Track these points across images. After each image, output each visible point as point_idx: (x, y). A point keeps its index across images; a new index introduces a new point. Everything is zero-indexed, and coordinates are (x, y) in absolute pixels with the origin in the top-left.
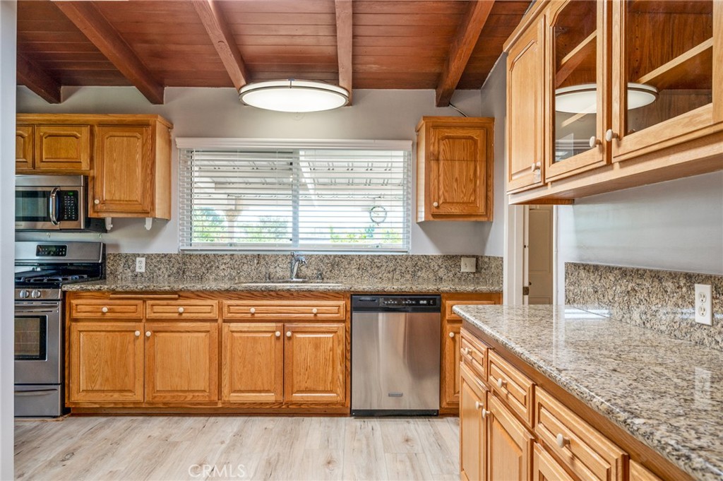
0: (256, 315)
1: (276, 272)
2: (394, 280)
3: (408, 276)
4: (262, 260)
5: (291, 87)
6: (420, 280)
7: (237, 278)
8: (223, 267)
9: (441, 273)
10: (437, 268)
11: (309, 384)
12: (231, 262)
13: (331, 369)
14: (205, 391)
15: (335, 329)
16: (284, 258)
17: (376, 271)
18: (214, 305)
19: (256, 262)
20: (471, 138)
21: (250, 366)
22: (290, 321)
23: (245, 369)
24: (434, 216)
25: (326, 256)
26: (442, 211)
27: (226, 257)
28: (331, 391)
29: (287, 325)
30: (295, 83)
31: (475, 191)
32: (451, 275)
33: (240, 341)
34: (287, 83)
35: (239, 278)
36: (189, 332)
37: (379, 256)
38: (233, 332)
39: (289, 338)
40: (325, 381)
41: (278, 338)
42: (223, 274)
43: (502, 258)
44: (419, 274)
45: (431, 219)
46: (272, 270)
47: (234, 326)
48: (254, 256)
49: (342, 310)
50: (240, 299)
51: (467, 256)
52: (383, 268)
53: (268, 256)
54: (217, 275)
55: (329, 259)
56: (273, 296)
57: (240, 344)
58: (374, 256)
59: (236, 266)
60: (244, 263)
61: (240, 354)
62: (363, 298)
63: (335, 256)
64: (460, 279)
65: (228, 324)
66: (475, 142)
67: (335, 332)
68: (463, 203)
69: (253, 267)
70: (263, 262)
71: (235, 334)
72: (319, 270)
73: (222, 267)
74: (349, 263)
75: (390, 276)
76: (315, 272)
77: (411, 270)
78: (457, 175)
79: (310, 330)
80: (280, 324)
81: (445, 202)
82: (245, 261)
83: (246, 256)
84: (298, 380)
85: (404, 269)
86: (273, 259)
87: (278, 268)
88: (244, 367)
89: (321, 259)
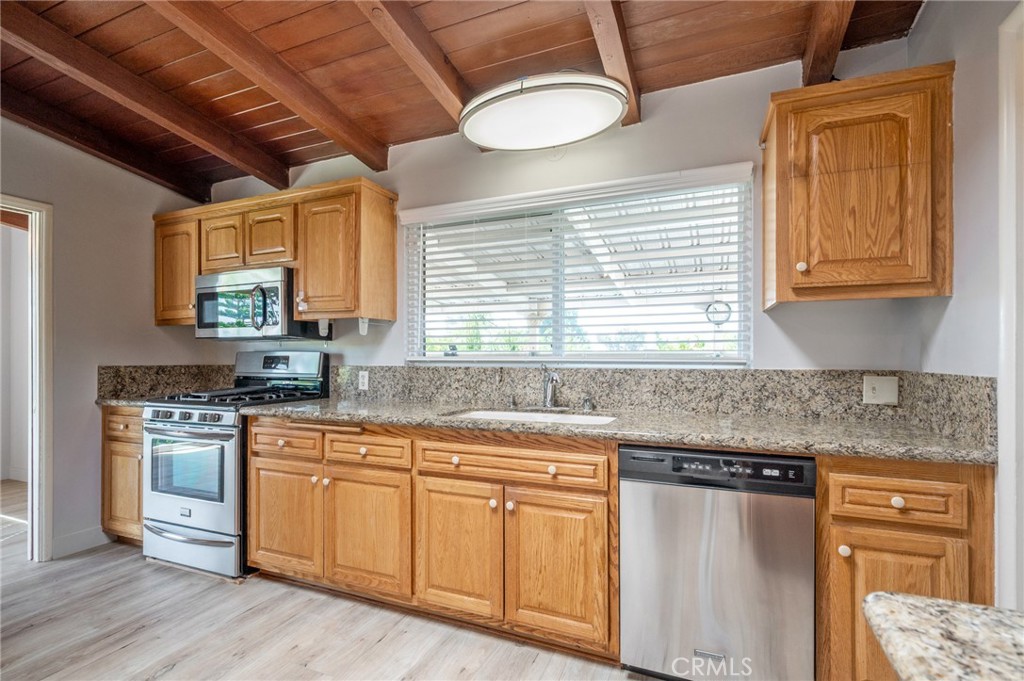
0: (462, 468)
1: (526, 394)
2: (719, 414)
3: (747, 408)
4: (506, 376)
5: (522, 91)
6: (772, 416)
7: (473, 402)
8: (456, 385)
9: (818, 403)
10: (808, 394)
11: (545, 598)
12: (466, 379)
13: (582, 578)
14: (393, 577)
15: (589, 507)
16: (537, 373)
17: (685, 397)
18: (405, 446)
19: (498, 378)
20: (890, 117)
21: (453, 549)
22: (514, 483)
23: (447, 553)
24: (799, 291)
25: (600, 370)
26: (817, 280)
27: (460, 371)
28: (582, 619)
29: (509, 489)
30: (529, 83)
31: (901, 231)
32: (839, 408)
33: (440, 508)
34: (515, 86)
35: (476, 402)
36: (374, 484)
37: (691, 371)
38: (430, 491)
39: (513, 512)
40: (572, 599)
41: (495, 510)
42: (455, 396)
44: (770, 404)
45: (792, 297)
46: (519, 391)
47: (431, 482)
48: (495, 370)
49: (602, 472)
51: (878, 373)
52: (698, 393)
53: (514, 370)
54: (449, 397)
55: (604, 376)
56: (488, 438)
57: (440, 512)
58: (682, 371)
59: (472, 385)
60: (482, 381)
61: (440, 527)
62: (639, 453)
63: (615, 371)
64: (860, 417)
65: (424, 477)
66: (902, 125)
67: (590, 512)
68: (870, 259)
69: (494, 387)
70: (507, 379)
71: (433, 495)
72: (588, 393)
73: (454, 386)
74: (638, 383)
75: (712, 406)
76: (583, 395)
77: (752, 397)
78: (853, 200)
79: (545, 502)
80: (498, 487)
81: (824, 261)
82: (484, 378)
83: (485, 370)
84: (527, 588)
85: (738, 395)
86: (521, 375)
87: (528, 388)
88: (445, 550)
89: (593, 376)
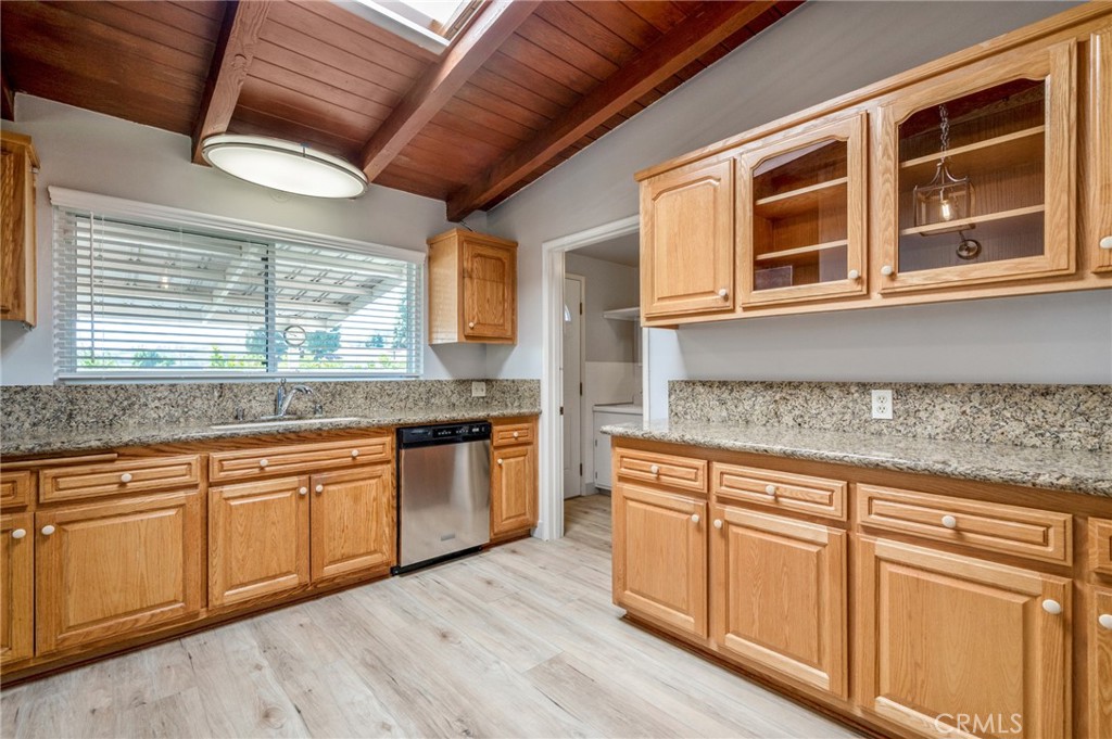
0: (267, 469)
1: (251, 407)
2: (407, 409)
3: (422, 404)
4: (226, 392)
5: (304, 155)
6: (434, 408)
7: (182, 420)
8: (157, 403)
9: (454, 399)
10: (450, 393)
11: (347, 550)
12: (172, 396)
13: (374, 523)
14: (175, 602)
15: (379, 473)
16: (263, 388)
17: (386, 399)
18: (193, 463)
19: (216, 394)
20: (499, 259)
21: (258, 543)
22: (317, 471)
23: (251, 550)
24: (467, 337)
25: (324, 383)
26: (476, 333)
27: (161, 388)
28: (375, 552)
29: (315, 477)
30: (309, 151)
31: (503, 313)
32: (463, 400)
33: (241, 511)
34: (299, 149)
35: (186, 421)
36: (141, 512)
37: (390, 382)
38: (227, 499)
39: (319, 494)
40: (367, 540)
41: (302, 497)
42: (156, 416)
43: (539, 381)
44: (433, 400)
45: (464, 340)
46: (243, 404)
47: (228, 490)
48: (213, 387)
49: (388, 448)
50: (238, 448)
51: (478, 381)
52: (394, 396)
53: (237, 385)
54: (144, 417)
55: (328, 387)
56: (292, 440)
57: (241, 515)
58: (384, 382)
59: (181, 402)
60: (195, 398)
61: (241, 529)
62: (415, 431)
63: (336, 384)
64: (471, 404)
65: (220, 489)
66: (503, 264)
67: (380, 477)
68: (495, 325)
69: (212, 403)
70: (228, 394)
71: (233, 503)
72: (315, 402)
73: (153, 405)
74: (354, 392)
75: (402, 404)
76: (309, 404)
77: (424, 397)
78: (488, 296)
79: (346, 478)
80: (305, 477)
81: (479, 323)
82: (198, 394)
83: (199, 387)
84: (332, 548)
85: (417, 397)
86: (245, 390)
87: (253, 402)
88: (248, 548)
89: (318, 388)
